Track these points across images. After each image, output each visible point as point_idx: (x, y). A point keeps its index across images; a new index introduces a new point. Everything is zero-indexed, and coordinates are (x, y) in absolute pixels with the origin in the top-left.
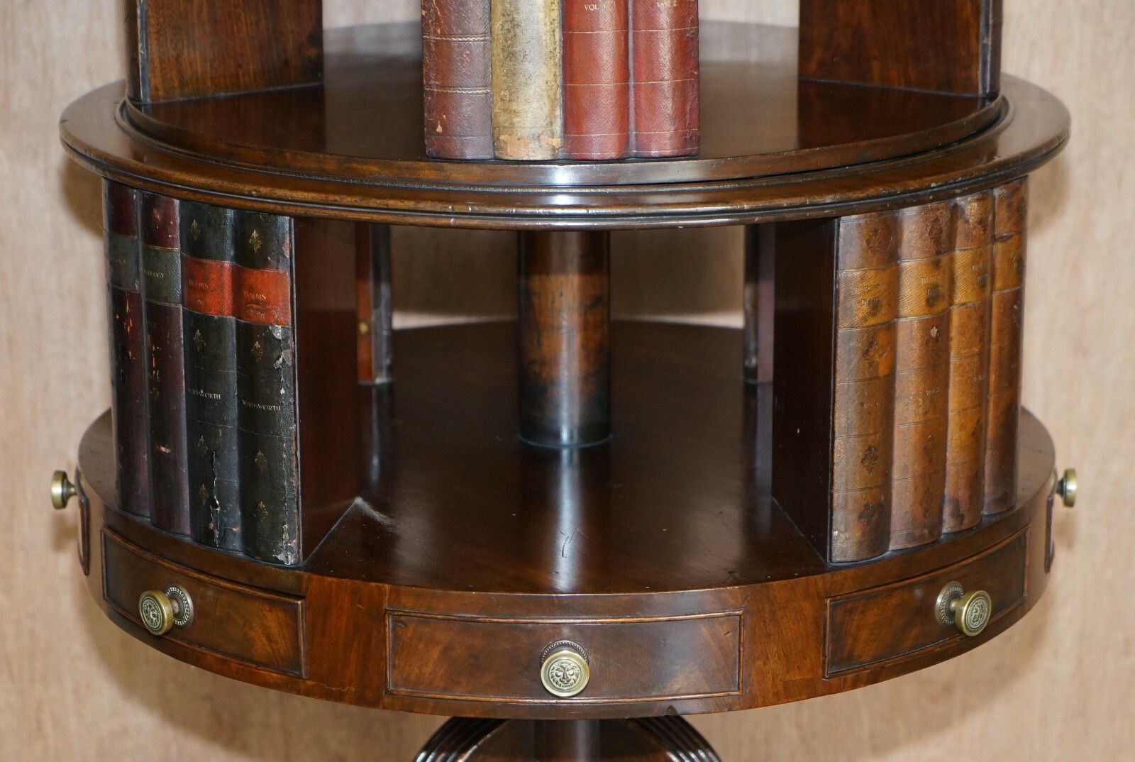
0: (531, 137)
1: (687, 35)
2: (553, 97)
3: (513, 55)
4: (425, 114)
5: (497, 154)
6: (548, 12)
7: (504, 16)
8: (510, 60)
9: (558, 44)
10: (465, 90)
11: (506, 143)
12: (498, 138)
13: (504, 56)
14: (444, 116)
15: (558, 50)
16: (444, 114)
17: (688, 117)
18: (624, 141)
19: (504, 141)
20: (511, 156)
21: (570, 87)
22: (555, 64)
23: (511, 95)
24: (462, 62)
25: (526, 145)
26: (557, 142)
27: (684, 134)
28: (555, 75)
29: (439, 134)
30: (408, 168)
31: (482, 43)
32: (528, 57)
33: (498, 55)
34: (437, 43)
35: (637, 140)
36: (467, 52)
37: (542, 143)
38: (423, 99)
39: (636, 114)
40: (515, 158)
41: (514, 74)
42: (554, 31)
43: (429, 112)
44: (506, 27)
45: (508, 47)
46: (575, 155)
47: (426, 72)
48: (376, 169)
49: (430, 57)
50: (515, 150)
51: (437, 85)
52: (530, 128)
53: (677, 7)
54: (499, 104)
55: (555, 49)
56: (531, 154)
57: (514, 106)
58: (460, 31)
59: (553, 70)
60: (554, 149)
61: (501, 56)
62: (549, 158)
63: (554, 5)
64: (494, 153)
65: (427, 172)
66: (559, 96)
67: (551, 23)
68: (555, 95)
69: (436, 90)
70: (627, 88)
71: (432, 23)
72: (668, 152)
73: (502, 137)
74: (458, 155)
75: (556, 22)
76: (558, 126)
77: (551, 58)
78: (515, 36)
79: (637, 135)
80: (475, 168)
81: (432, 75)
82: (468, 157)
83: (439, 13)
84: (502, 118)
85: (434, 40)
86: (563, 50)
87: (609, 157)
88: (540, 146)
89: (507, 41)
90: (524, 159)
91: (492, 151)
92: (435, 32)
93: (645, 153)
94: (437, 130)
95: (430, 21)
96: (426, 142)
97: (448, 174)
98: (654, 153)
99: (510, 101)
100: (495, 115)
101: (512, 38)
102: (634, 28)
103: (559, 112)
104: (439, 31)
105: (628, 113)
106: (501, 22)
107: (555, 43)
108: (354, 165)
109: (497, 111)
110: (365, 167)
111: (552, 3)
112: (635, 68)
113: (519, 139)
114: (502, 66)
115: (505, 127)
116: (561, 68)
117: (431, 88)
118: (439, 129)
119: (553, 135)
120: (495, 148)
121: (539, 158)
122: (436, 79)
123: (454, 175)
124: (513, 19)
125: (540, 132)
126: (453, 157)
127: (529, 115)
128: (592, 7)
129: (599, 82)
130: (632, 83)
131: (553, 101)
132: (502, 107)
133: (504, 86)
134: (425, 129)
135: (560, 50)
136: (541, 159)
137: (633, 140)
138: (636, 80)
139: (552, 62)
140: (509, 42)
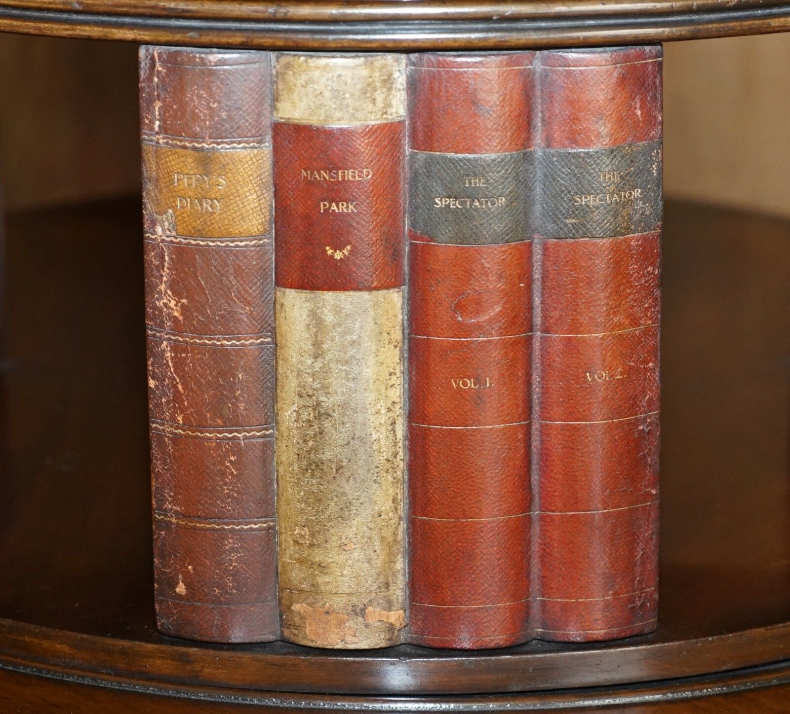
0: (350, 608)
1: (641, 428)
2: (390, 540)
3: (317, 466)
4: (156, 560)
5: (287, 633)
6: (383, 391)
7: (301, 396)
8: (313, 475)
9: (400, 444)
10: (228, 524)
11: (303, 618)
12: (289, 608)
13: (300, 468)
14: (190, 567)
15: (401, 455)
16: (189, 564)
17: (638, 570)
18: (522, 614)
19: (299, 613)
20: (312, 641)
21: (424, 523)
22: (396, 481)
23: (313, 535)
24: (223, 474)
25: (341, 623)
26: (397, 617)
27: (631, 600)
28: (394, 500)
29: (179, 596)
30: (123, 652)
31: (261, 440)
32: (344, 470)
33: (291, 464)
34: (176, 439)
35: (544, 611)
36: (233, 458)
37: (370, 621)
38: (151, 533)
39: (543, 563)
40: (319, 644)
41: (319, 500)
42: (393, 423)
43: (162, 557)
44: (305, 416)
45: (309, 452)
46: (431, 639)
47: (157, 488)
48: (66, 649)
49: (165, 463)
50: (321, 631)
51: (176, 512)
52: (348, 594)
53: (622, 381)
54: (292, 550)
55: (395, 455)
56: (349, 639)
57: (318, 556)
58: (219, 421)
59: (391, 491)
60: (391, 628)
61: (296, 467)
62: (383, 644)
63: (394, 378)
64: (282, 632)
65: (158, 662)
66: (401, 534)
67: (389, 410)
68: (395, 534)
69: (174, 521)
70: (527, 522)
71: (168, 403)
72: (599, 632)
73: (296, 607)
74: (214, 635)
75: (398, 407)
76: (399, 590)
77: (387, 471)
78: (321, 433)
79: (543, 604)
80: (246, 657)
81: (168, 494)
82: (234, 640)
83: (180, 387)
84: (296, 575)
85: (172, 433)
86: (411, 455)
87: (492, 645)
88: (367, 626)
89: (305, 441)
90: (336, 647)
91: (277, 626)
92: (173, 419)
93: (559, 634)
94: (178, 590)
95: (164, 400)
96: (157, 607)
97: (197, 667)
98: (574, 634)
99: (312, 545)
100: (283, 566)
101: (315, 435)
102: (543, 417)
103: (401, 564)
104: (180, 418)
105: (529, 564)
106: (295, 407)
107: (395, 444)
108: (27, 639)
109: (287, 560)
110: (46, 644)
111: (391, 374)
112: (542, 487)
113: (327, 613)
114: (297, 484)
115: (302, 591)
116: (406, 485)
117: (166, 516)
118: (181, 589)
119: (389, 605)
120: (283, 624)
121: (364, 645)
122: (175, 502)
123: (207, 671)
124: (318, 404)
125: (365, 601)
126: (205, 639)
127: (345, 572)
128: (465, 384)
129: (477, 515)
130: (536, 513)
131: (390, 548)
132: (297, 556)
133: (301, 520)
134: (156, 586)
135: (405, 455)
136: (366, 647)
137: (536, 610)
138: (544, 508)
139: (390, 478)
140: (311, 443)
